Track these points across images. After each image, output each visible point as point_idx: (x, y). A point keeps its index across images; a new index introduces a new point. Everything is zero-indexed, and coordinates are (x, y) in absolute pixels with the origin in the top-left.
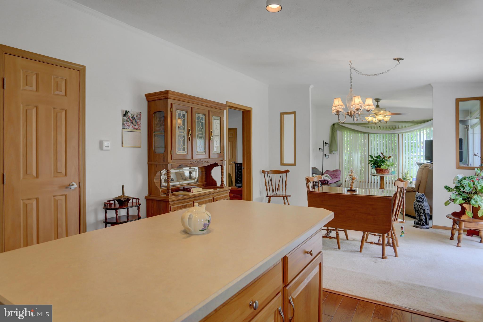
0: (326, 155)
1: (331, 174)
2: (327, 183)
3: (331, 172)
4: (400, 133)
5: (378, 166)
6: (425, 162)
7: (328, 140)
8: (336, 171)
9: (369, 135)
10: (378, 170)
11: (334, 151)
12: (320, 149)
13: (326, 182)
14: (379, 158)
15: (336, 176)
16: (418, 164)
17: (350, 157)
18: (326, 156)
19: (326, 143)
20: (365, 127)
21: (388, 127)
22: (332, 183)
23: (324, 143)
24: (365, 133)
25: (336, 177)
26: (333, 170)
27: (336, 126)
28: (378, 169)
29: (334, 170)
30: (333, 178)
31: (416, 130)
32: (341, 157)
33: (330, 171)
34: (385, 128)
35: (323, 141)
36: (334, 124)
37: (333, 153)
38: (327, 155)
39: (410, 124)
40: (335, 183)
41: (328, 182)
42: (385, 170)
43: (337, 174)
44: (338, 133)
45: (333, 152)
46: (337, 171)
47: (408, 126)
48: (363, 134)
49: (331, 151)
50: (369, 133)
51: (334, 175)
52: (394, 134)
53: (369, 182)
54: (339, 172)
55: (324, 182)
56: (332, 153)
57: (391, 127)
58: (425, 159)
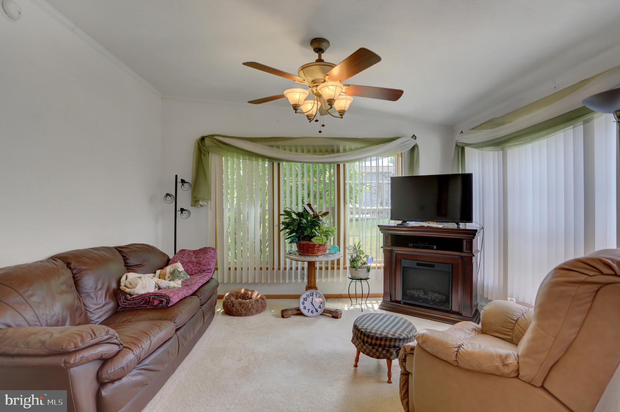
0: (182, 210)
1: (190, 262)
2: (164, 303)
3: (192, 254)
4: (342, 162)
5: (304, 238)
6: (393, 223)
7: (188, 175)
8: (204, 251)
9: (279, 164)
10: (303, 247)
11: (204, 200)
12: (168, 195)
13: (161, 302)
14: (305, 217)
15: (201, 266)
16: (380, 229)
17: (239, 211)
18: (182, 213)
19: (183, 181)
20: (272, 146)
21: (318, 150)
22: (185, 298)
23: (179, 180)
24: (271, 159)
25: (204, 271)
26: (198, 248)
27: (207, 142)
28: (303, 245)
29: (199, 250)
30: (195, 273)
31: (370, 157)
32: (219, 214)
33: (189, 251)
34: (311, 150)
35: (176, 176)
36: (203, 139)
37: (201, 206)
38: (185, 210)
39: (359, 145)
40: (194, 294)
41: (168, 302)
42: (320, 245)
43: (204, 261)
44: (213, 160)
45: (201, 203)
46: (206, 253)
47: (357, 149)
48: (267, 163)
49: (195, 202)
50: (279, 160)
51: (199, 263)
52: (330, 163)
53: (279, 269)
54: (212, 254)
55: (156, 302)
56: (199, 206)
57: (323, 150)
58: (392, 218)
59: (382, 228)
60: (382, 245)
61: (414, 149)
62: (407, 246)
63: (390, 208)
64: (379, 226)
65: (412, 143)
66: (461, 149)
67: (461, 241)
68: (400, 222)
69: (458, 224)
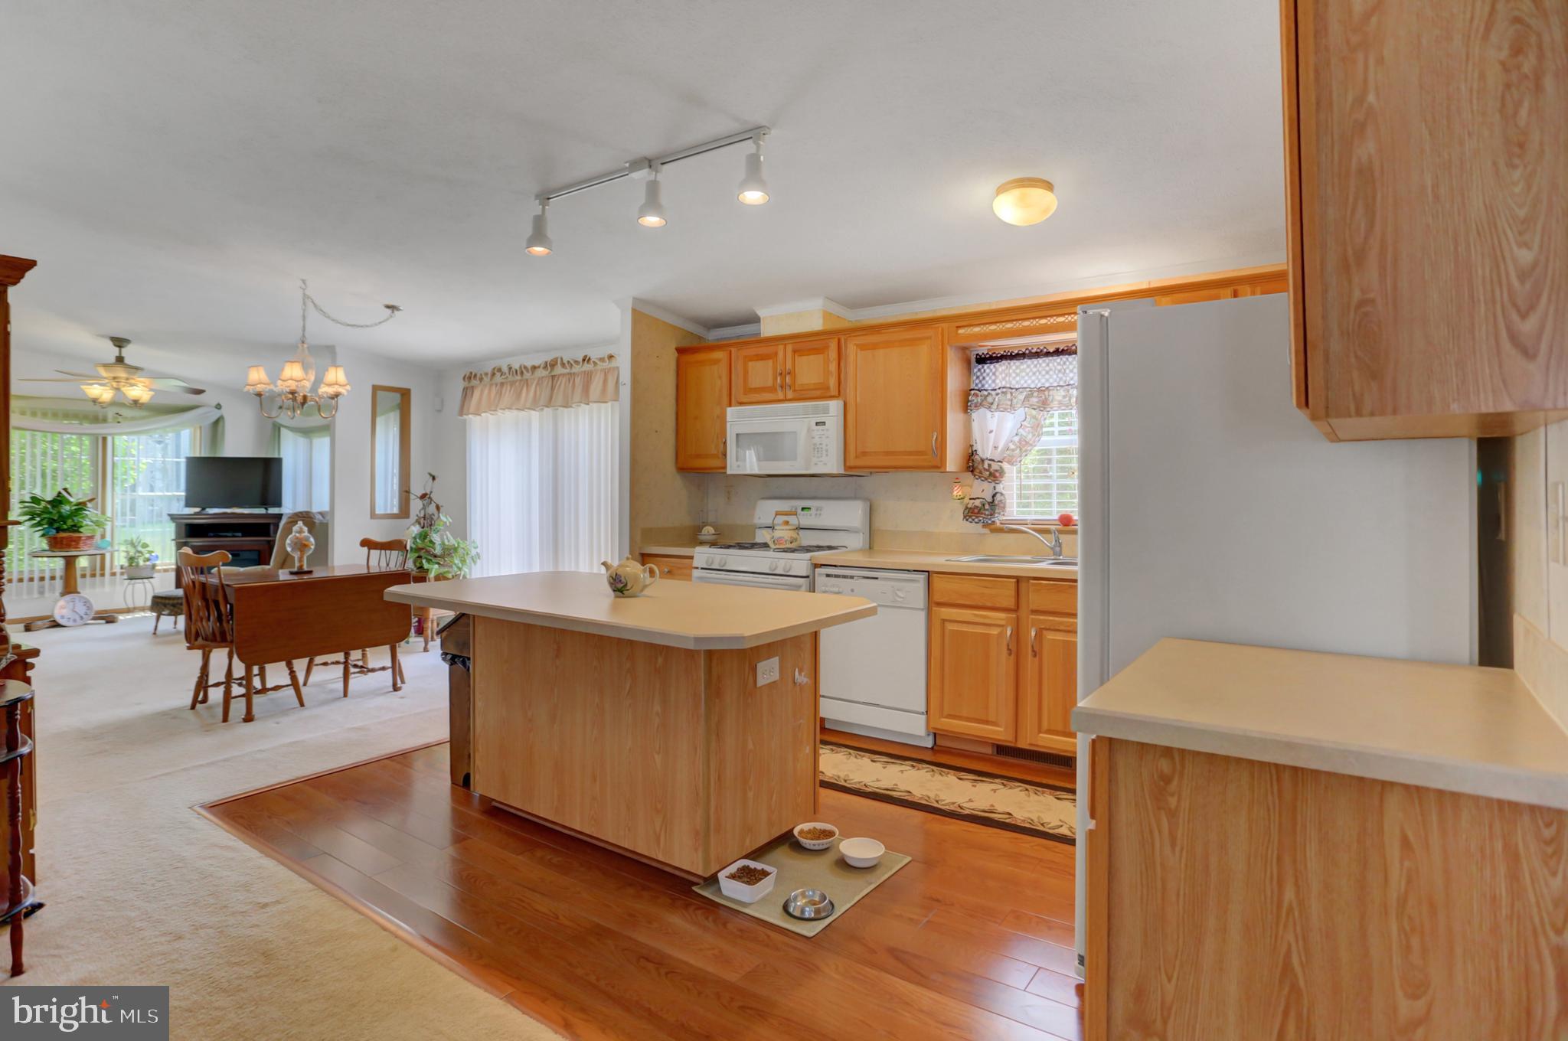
4: (110, 434)
6: (189, 510)
10: (62, 541)
14: (61, 505)
16: (171, 520)
28: (63, 538)
58: (188, 505)
59: (173, 518)
60: (173, 537)
61: (217, 423)
62: (207, 536)
63: (183, 494)
64: (169, 515)
65: (216, 414)
66: (277, 428)
67: (268, 525)
68: (197, 510)
69: (266, 509)
